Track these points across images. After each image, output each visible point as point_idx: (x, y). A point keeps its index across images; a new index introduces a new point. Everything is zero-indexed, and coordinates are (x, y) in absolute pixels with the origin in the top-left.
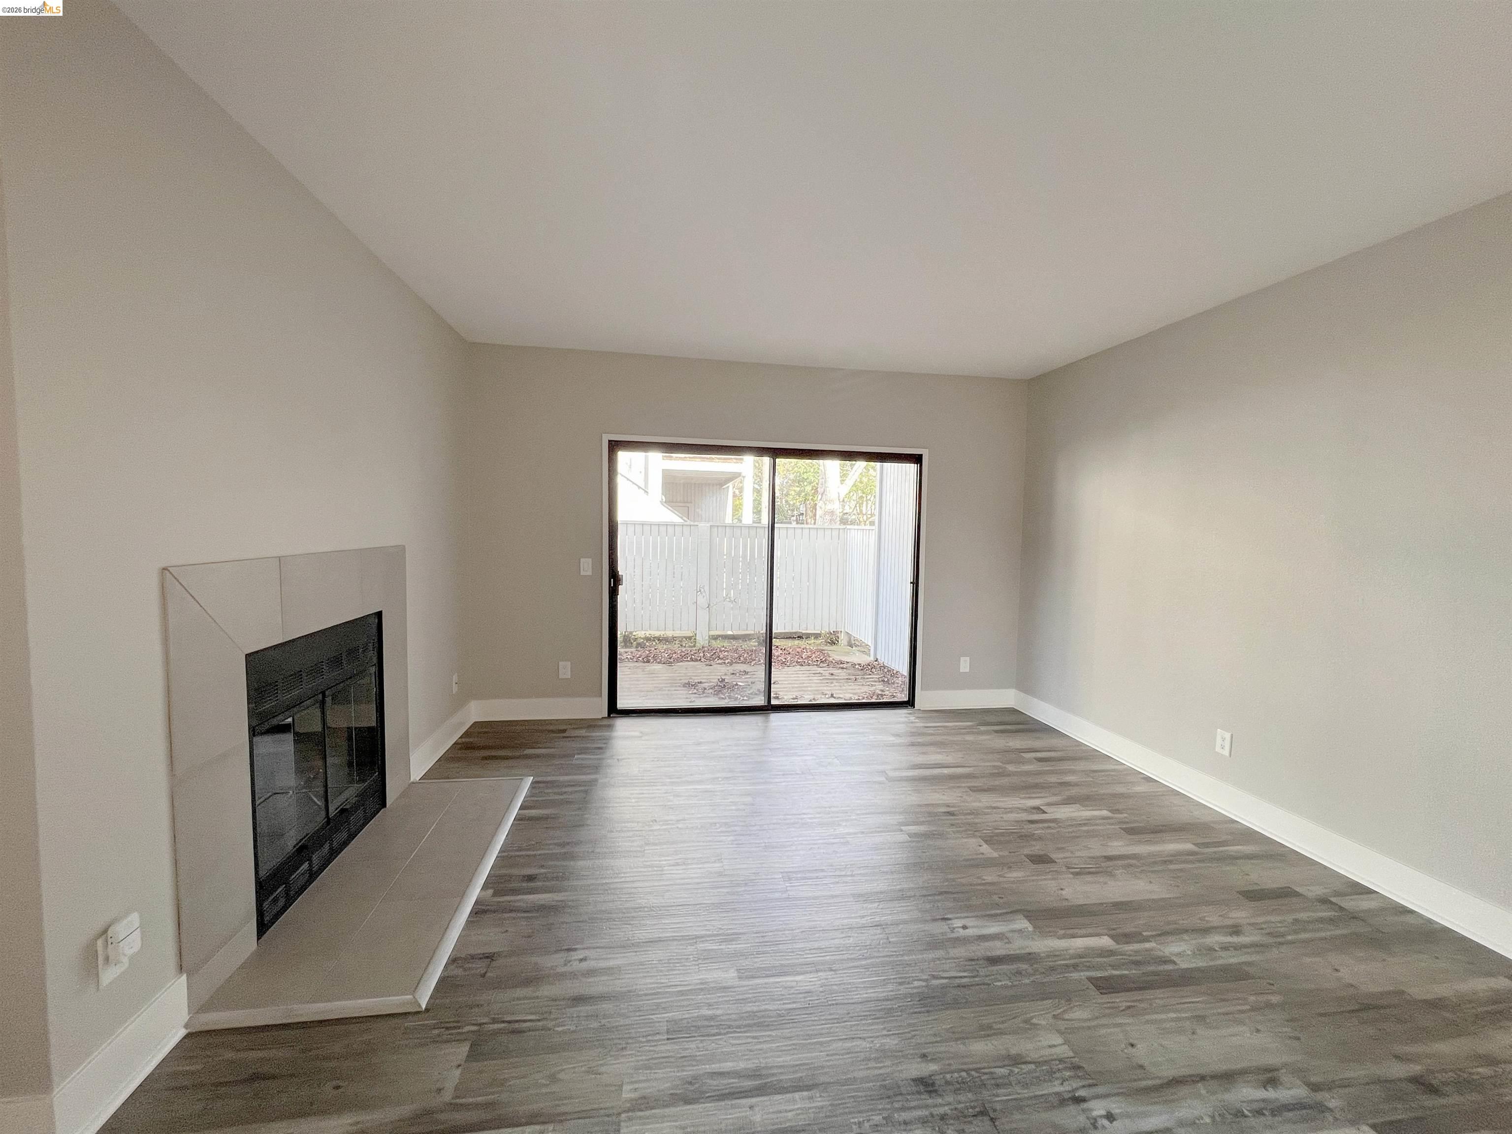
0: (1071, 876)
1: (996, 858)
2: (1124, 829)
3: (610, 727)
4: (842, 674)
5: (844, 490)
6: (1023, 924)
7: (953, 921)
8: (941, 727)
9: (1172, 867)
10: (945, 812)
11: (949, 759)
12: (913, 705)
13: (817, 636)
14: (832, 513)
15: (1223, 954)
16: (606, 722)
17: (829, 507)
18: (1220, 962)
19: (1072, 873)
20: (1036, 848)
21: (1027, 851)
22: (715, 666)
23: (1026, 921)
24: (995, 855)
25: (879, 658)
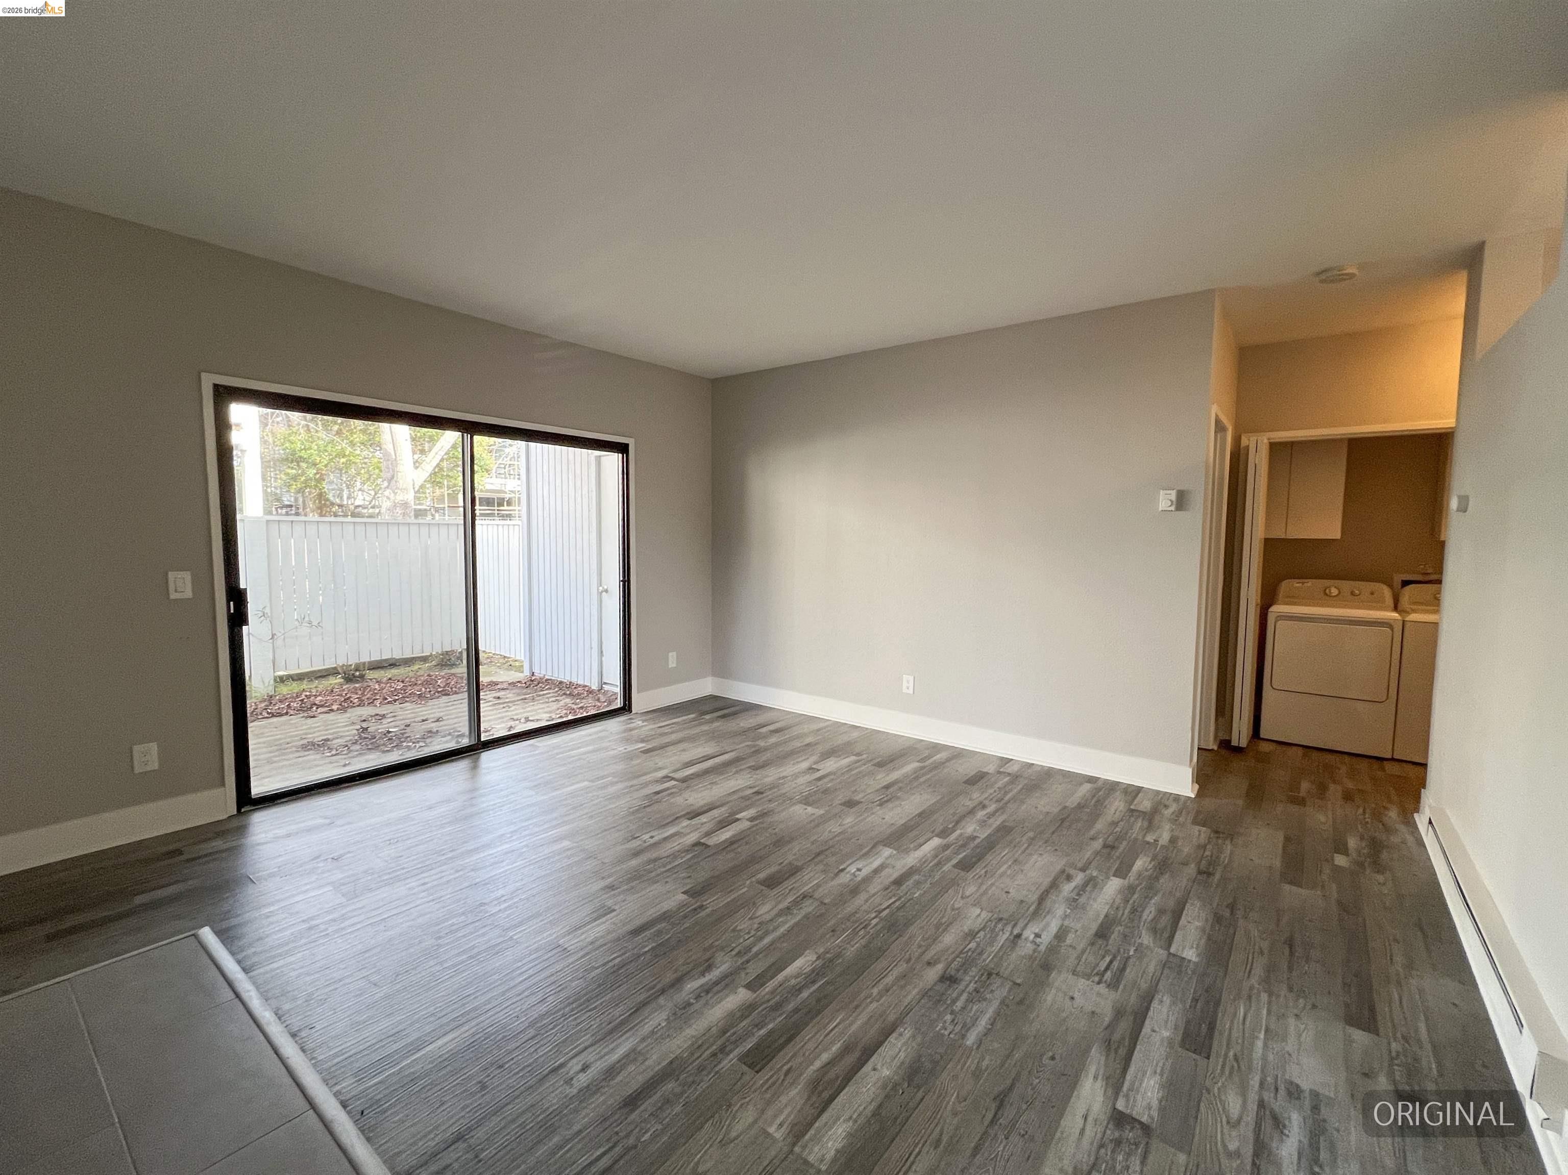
0: (878, 808)
1: (823, 814)
2: (874, 765)
3: (241, 830)
4: (510, 695)
5: (421, 476)
6: (887, 852)
7: (848, 869)
8: (672, 724)
9: (922, 780)
10: (753, 793)
11: (708, 749)
12: (630, 710)
13: (424, 659)
14: (405, 505)
15: (991, 821)
16: (235, 823)
17: (400, 497)
18: (994, 826)
19: (878, 805)
20: (841, 797)
21: (837, 802)
22: (322, 716)
23: (888, 849)
24: (822, 812)
25: (536, 671)
